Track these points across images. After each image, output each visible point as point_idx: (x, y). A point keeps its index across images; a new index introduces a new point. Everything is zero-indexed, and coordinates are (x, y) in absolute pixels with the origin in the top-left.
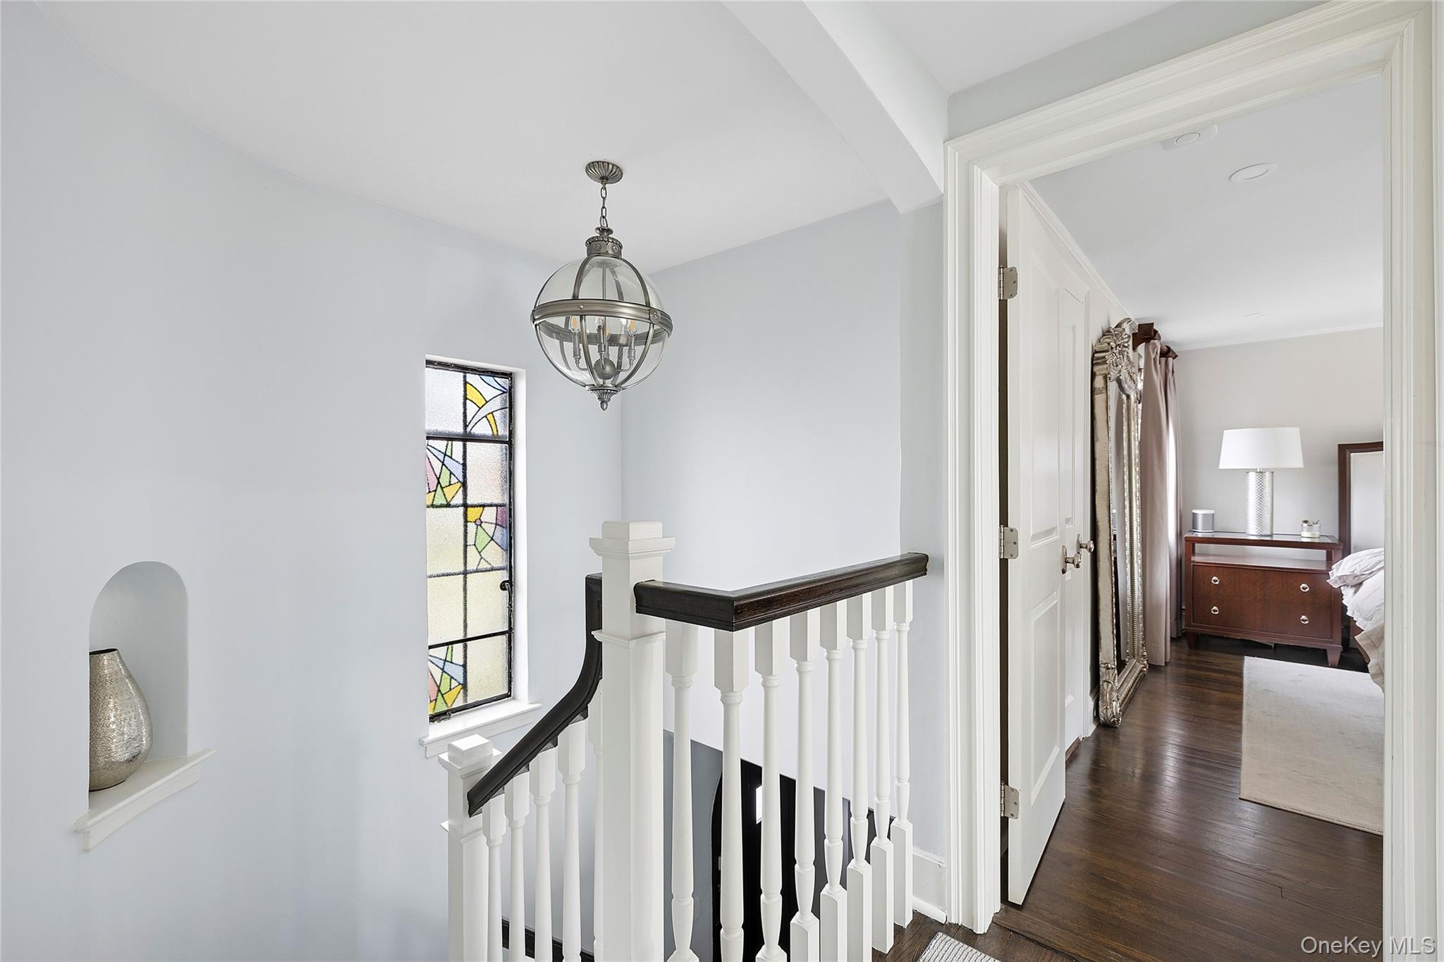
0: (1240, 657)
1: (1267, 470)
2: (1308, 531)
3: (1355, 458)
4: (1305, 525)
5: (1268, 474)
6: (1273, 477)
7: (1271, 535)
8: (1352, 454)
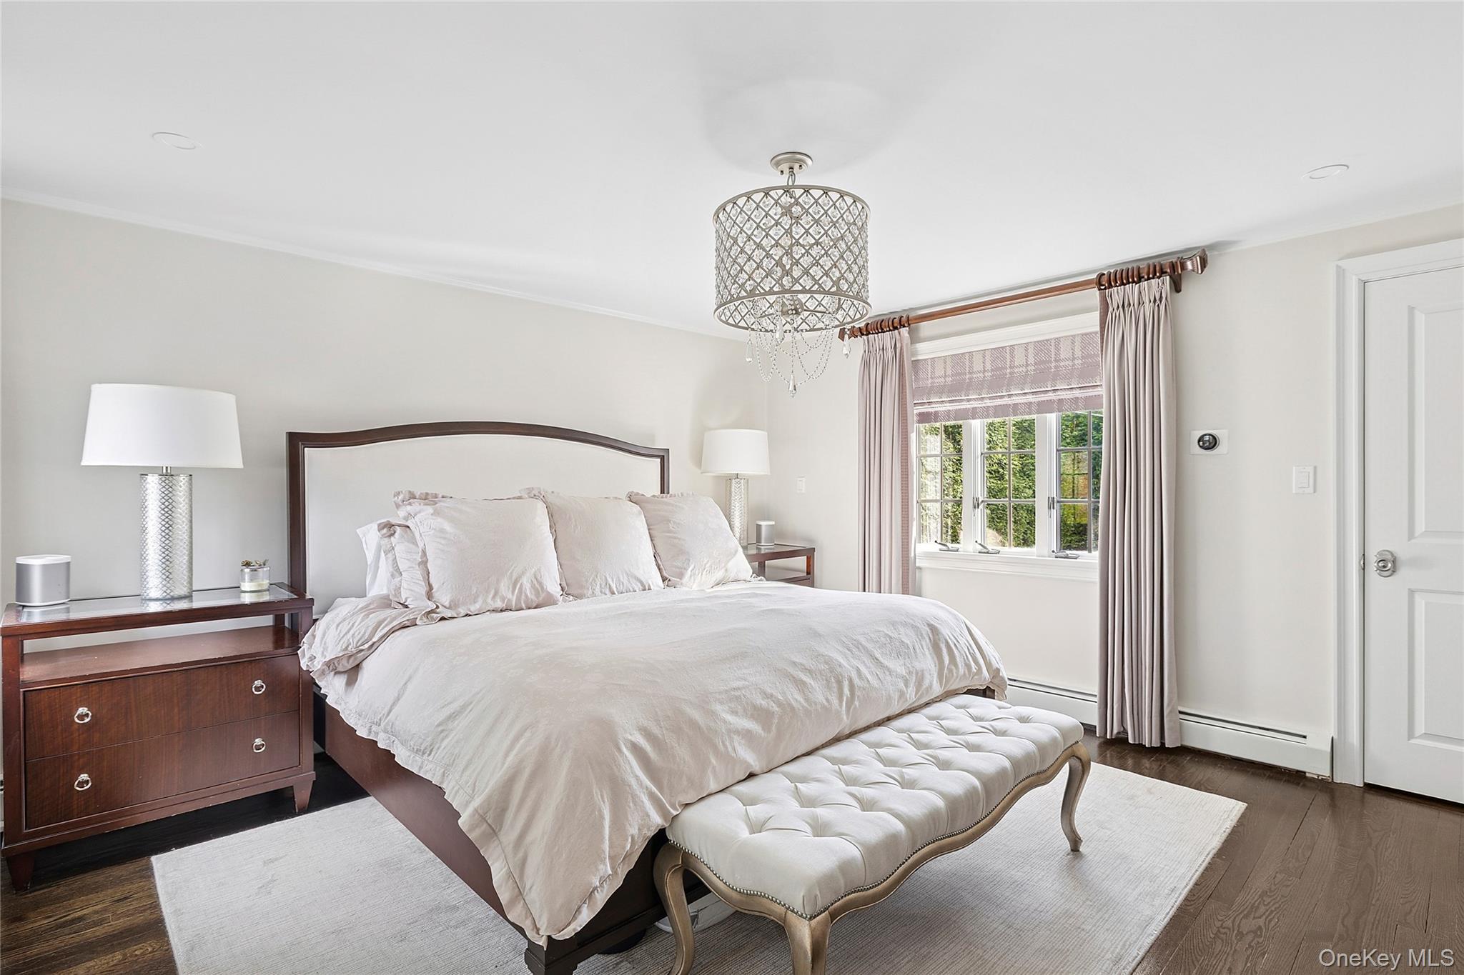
0: (143, 862)
1: (181, 470)
2: (251, 580)
3: (312, 455)
4: (247, 570)
5: (182, 481)
6: (191, 484)
7: (189, 597)
8: (306, 449)
